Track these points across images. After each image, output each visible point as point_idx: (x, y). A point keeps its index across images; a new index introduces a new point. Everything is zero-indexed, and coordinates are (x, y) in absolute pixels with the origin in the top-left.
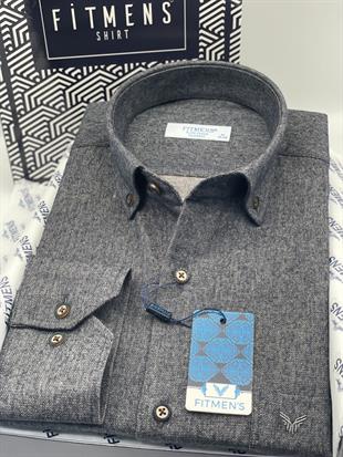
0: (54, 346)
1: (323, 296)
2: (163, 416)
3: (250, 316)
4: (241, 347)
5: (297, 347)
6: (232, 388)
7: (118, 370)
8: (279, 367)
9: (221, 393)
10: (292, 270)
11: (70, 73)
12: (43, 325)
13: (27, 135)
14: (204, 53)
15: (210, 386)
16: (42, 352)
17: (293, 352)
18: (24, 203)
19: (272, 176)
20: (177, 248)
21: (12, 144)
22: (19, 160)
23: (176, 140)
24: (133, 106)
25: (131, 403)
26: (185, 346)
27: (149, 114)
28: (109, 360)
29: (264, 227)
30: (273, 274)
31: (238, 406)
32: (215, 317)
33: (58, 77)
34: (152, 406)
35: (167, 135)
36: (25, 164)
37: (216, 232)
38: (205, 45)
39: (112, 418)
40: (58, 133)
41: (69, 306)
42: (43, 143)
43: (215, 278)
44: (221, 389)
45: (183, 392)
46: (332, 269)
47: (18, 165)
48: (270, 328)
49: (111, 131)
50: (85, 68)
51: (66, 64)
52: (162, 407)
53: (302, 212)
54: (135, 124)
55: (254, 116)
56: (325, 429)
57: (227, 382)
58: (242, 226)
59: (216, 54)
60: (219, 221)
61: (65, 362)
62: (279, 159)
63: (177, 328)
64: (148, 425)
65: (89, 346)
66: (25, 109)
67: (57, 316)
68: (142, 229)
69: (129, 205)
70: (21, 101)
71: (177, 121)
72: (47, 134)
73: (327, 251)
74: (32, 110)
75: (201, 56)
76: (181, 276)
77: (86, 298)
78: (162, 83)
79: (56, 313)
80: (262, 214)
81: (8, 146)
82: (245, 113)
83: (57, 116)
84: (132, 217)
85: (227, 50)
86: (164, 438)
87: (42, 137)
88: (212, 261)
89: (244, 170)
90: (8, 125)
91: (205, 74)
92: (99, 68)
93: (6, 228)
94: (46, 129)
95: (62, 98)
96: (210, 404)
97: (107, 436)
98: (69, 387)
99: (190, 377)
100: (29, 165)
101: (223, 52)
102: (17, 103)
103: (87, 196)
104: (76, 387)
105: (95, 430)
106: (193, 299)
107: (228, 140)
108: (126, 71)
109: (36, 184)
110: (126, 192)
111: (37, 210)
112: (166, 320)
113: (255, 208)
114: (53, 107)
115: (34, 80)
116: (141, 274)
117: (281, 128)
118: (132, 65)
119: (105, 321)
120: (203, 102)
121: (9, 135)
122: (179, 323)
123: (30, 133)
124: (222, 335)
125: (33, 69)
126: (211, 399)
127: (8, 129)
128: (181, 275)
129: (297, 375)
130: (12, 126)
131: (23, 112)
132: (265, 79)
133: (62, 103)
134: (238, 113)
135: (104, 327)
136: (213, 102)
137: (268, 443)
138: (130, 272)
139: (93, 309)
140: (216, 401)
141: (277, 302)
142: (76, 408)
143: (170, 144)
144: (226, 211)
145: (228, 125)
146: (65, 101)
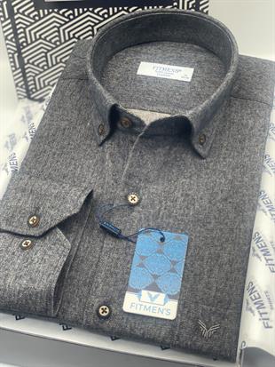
0: (24, 249)
1: (248, 224)
2: (104, 314)
5: (221, 266)
6: (162, 296)
9: (152, 299)
10: (226, 200)
12: (17, 231)
13: (28, 63)
15: (144, 293)
16: (14, 253)
17: (216, 271)
18: (25, 119)
21: (16, 69)
22: (23, 83)
23: (146, 77)
25: (80, 301)
26: (129, 258)
27: (126, 52)
29: (209, 160)
30: (210, 202)
32: (156, 236)
33: (54, 17)
34: (96, 305)
39: (64, 312)
41: (39, 217)
42: (42, 70)
43: (161, 202)
44: (153, 296)
46: (261, 202)
47: (21, 87)
48: (201, 248)
52: (104, 307)
53: (243, 149)
54: (114, 61)
61: (30, 264)
65: (50, 253)
66: (26, 42)
70: (23, 35)
71: (148, 60)
73: (258, 186)
76: (133, 199)
77: (52, 212)
79: (28, 222)
81: (13, 71)
83: (53, 48)
87: (41, 65)
88: (160, 188)
90: (13, 54)
92: (88, 10)
93: (8, 139)
94: (44, 59)
95: (57, 34)
96: (143, 307)
98: (31, 285)
99: (130, 284)
100: (30, 87)
102: (20, 36)
103: (66, 123)
106: (140, 219)
107: (189, 80)
108: (111, 14)
109: (36, 103)
110: (99, 122)
113: (202, 144)
114: (50, 41)
118: (116, 9)
121: (14, 62)
122: (126, 238)
123: (31, 61)
124: (160, 252)
125: (33, 9)
126: (144, 304)
127: (13, 58)
129: (217, 290)
130: (16, 55)
131: (25, 44)
133: (57, 38)
134: (202, 56)
136: (181, 45)
139: (57, 222)
140: (148, 305)
141: (210, 227)
144: (175, 146)
146: (59, 36)
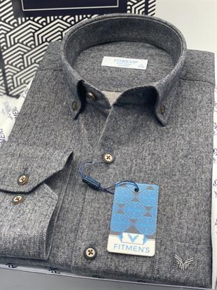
3: (156, 187)
4: (148, 208)
7: (60, 222)
8: (174, 223)
11: (38, 21)
14: (131, 10)
19: (175, 93)
20: (106, 138)
24: (80, 44)
28: (54, 215)
31: (145, 250)
35: (103, 64)
36: (6, 85)
37: (134, 129)
38: (131, 4)
40: (30, 63)
45: (106, 239)
49: (63, 57)
50: (48, 18)
51: (35, 14)
55: (164, 53)
56: (207, 268)
57: (138, 232)
58: (152, 125)
59: (139, 10)
60: (136, 121)
62: (180, 82)
63: (104, 194)
64: (80, 261)
67: (19, 183)
68: (82, 126)
69: (74, 110)
72: (22, 64)
74: (11, 46)
75: (129, 12)
78: (101, 29)
80: (167, 118)
82: (158, 51)
84: (76, 118)
85: (146, 8)
86: (91, 271)
89: (155, 85)
91: (131, 24)
97: (51, 269)
101: (143, 10)
104: (29, 232)
105: (42, 264)
111: (11, 112)
112: (96, 188)
115: (13, 25)
116: (80, 157)
117: (182, 58)
119: (53, 188)
120: (129, 43)
128: (108, 158)
132: (172, 27)
135: (52, 191)
137: (166, 277)
138: (72, 154)
142: (28, 248)
143: (105, 71)
145: (145, 59)
